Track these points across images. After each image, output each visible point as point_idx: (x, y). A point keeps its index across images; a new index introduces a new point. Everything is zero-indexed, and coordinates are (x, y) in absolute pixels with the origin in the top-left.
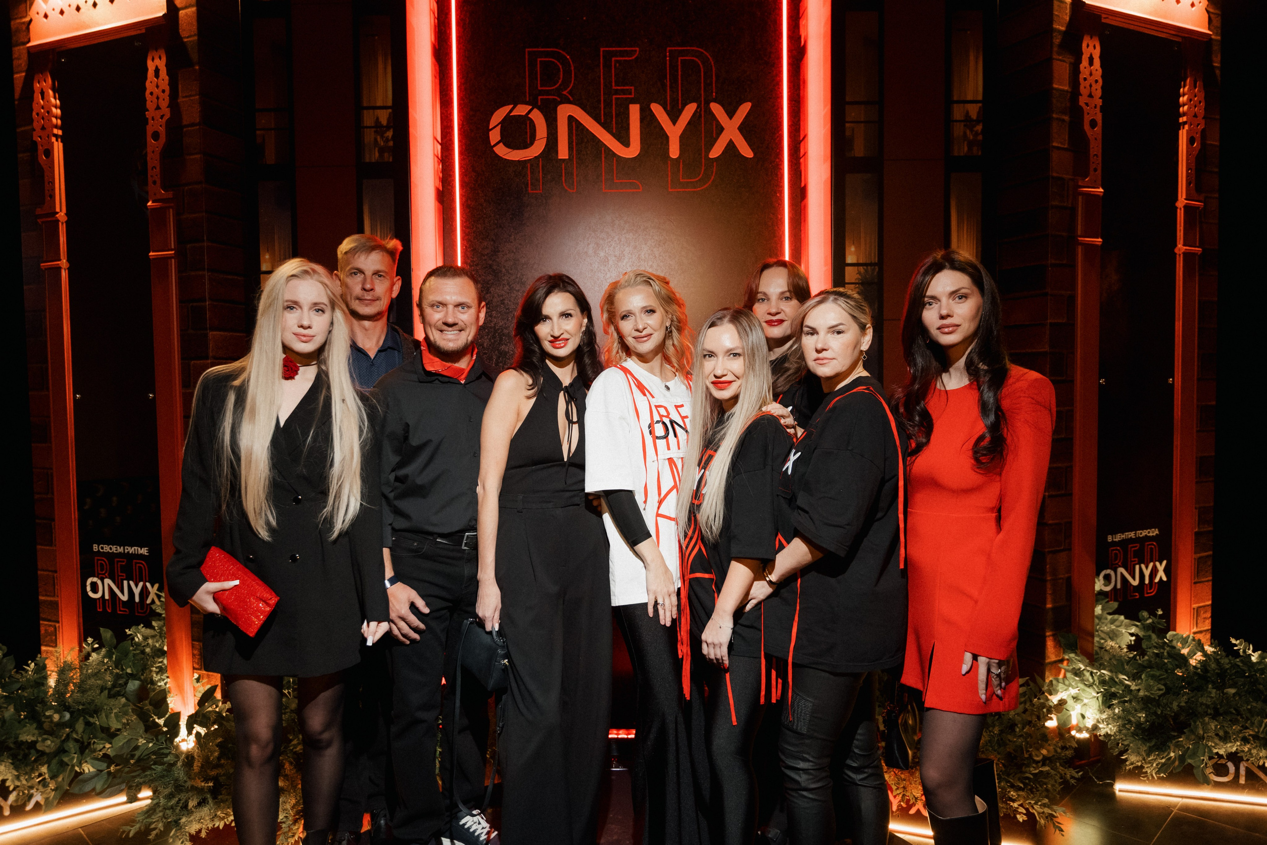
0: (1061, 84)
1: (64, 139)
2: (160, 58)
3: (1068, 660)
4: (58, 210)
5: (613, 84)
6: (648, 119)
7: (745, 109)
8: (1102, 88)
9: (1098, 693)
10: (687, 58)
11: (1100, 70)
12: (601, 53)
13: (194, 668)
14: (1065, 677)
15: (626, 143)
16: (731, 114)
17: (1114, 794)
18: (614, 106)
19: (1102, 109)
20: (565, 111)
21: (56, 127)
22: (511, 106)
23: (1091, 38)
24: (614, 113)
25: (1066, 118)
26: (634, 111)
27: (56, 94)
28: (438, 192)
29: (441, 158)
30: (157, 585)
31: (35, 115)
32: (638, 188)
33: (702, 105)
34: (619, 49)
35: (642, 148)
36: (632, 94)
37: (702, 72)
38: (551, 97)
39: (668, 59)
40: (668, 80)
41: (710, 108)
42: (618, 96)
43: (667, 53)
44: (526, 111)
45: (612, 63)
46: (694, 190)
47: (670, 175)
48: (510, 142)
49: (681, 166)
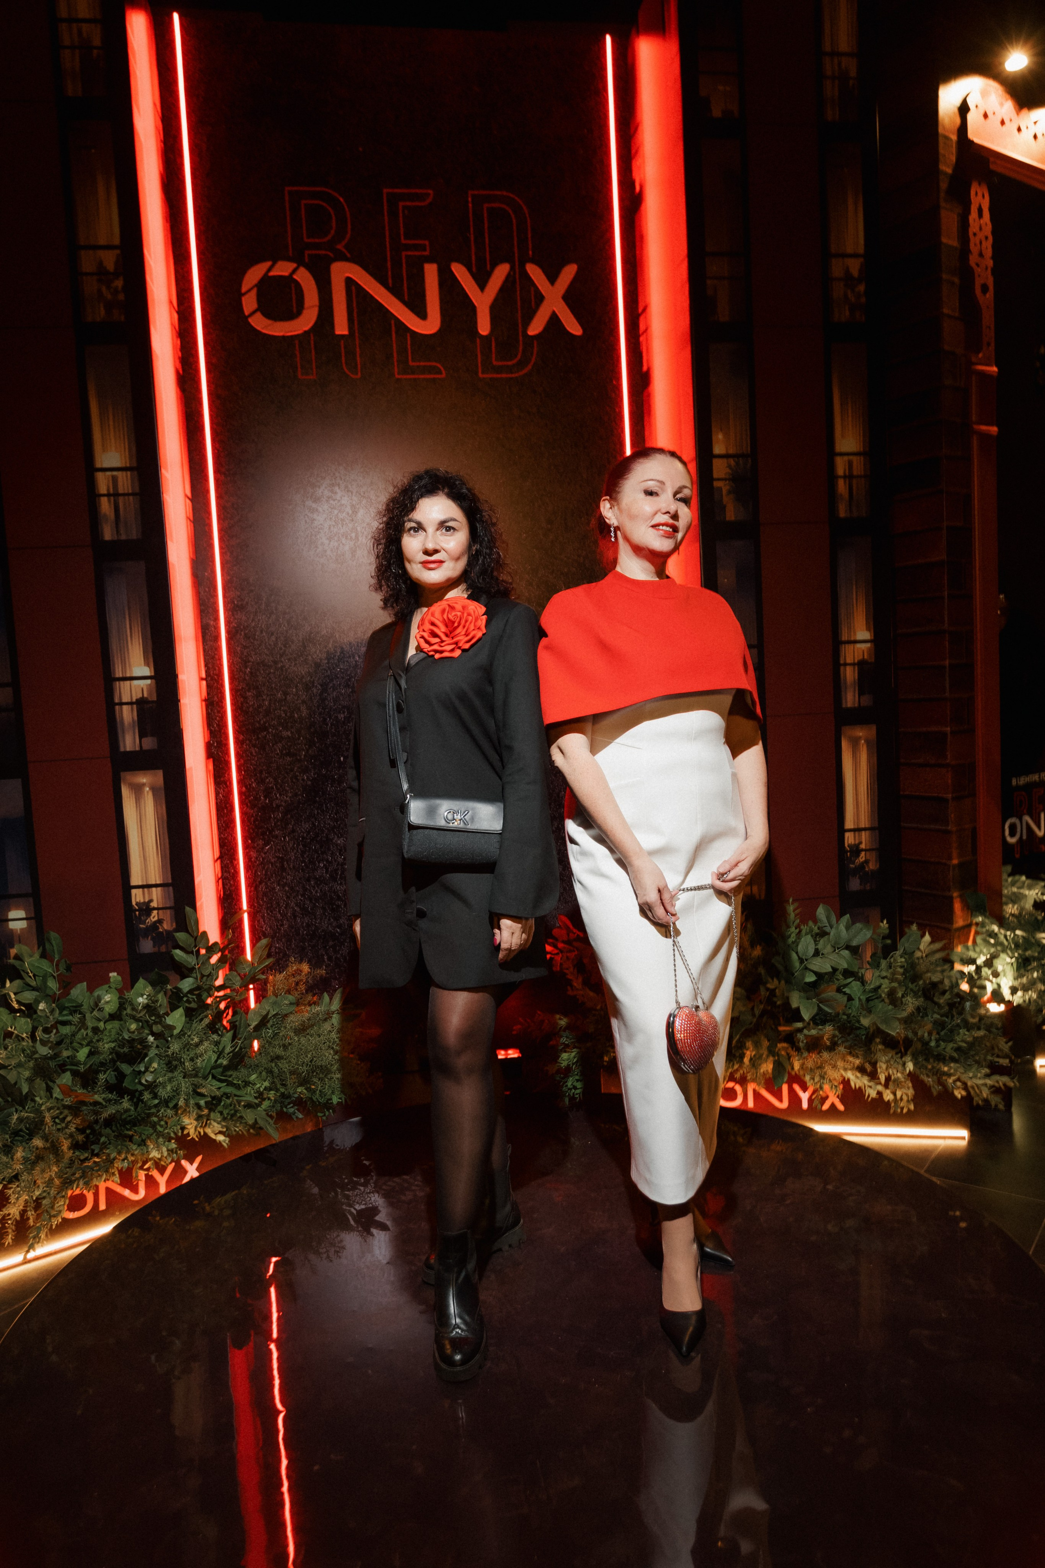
0: (949, 239)
3: (977, 924)
5: (402, 238)
6: (448, 283)
7: (569, 272)
8: (993, 246)
9: (1011, 958)
10: (493, 205)
11: (990, 226)
12: (385, 196)
14: (974, 942)
15: (422, 313)
16: (552, 278)
17: (1034, 1071)
18: (404, 265)
19: (994, 271)
20: (341, 271)
22: (270, 263)
23: (980, 184)
24: (405, 276)
25: (956, 280)
26: (431, 272)
28: (178, 375)
29: (179, 331)
32: (440, 373)
33: (517, 267)
34: (405, 191)
35: (442, 322)
36: (428, 248)
37: (515, 225)
38: (322, 252)
39: (470, 205)
40: (472, 236)
41: (526, 270)
42: (409, 253)
43: (470, 199)
44: (290, 270)
45: (400, 207)
46: (510, 376)
47: (479, 356)
48: (271, 311)
49: (493, 344)
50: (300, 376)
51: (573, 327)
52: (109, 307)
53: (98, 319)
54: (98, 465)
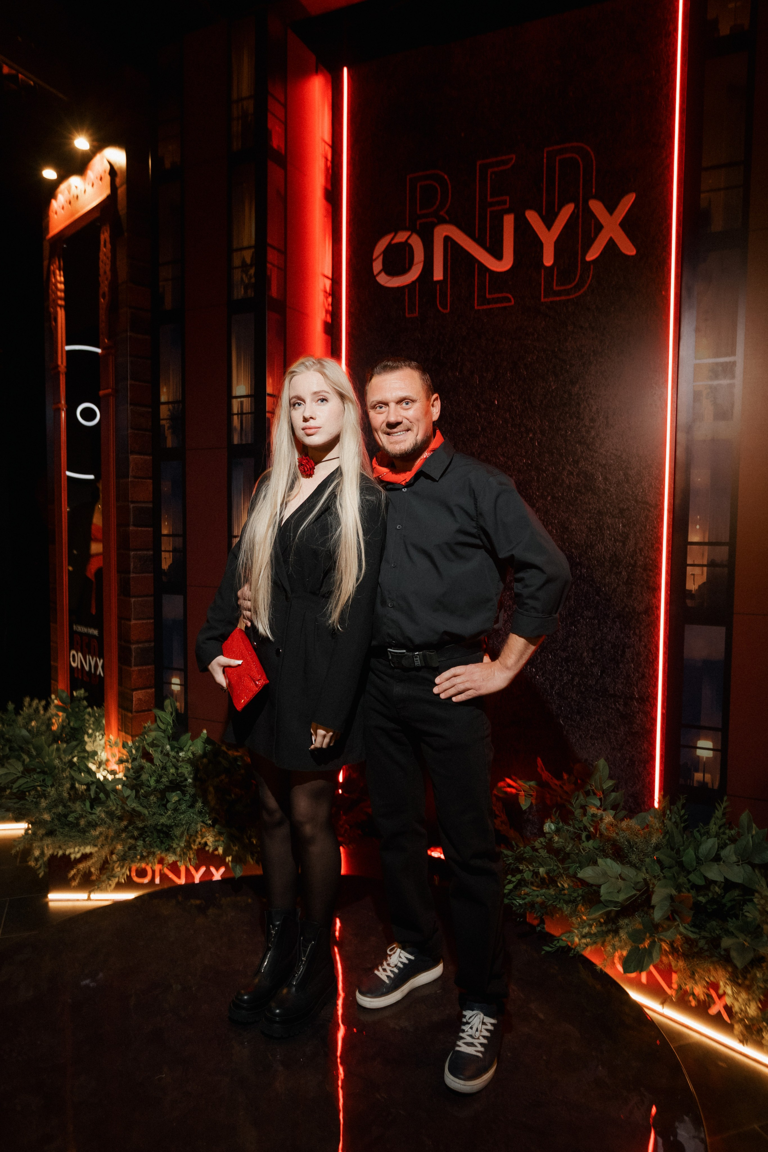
1: (66, 308)
2: (107, 231)
4: (60, 363)
5: (488, 198)
6: (522, 228)
7: (628, 201)
10: (565, 156)
12: (478, 167)
13: (119, 730)
15: (498, 255)
16: (611, 209)
18: (488, 219)
20: (441, 232)
21: (61, 299)
22: (393, 235)
24: (488, 227)
26: (509, 222)
27: (62, 273)
28: (326, 324)
29: (331, 292)
30: (102, 661)
31: (50, 291)
32: (510, 301)
33: (581, 204)
34: (495, 160)
35: (514, 260)
36: (508, 203)
37: (581, 168)
38: (429, 220)
39: (545, 160)
40: (545, 183)
41: (589, 208)
42: (493, 209)
43: (545, 155)
44: (406, 238)
45: (489, 175)
46: (568, 297)
47: (543, 284)
48: (391, 270)
49: (555, 273)
50: (407, 315)
51: (628, 249)
52: (246, 288)
53: (240, 297)
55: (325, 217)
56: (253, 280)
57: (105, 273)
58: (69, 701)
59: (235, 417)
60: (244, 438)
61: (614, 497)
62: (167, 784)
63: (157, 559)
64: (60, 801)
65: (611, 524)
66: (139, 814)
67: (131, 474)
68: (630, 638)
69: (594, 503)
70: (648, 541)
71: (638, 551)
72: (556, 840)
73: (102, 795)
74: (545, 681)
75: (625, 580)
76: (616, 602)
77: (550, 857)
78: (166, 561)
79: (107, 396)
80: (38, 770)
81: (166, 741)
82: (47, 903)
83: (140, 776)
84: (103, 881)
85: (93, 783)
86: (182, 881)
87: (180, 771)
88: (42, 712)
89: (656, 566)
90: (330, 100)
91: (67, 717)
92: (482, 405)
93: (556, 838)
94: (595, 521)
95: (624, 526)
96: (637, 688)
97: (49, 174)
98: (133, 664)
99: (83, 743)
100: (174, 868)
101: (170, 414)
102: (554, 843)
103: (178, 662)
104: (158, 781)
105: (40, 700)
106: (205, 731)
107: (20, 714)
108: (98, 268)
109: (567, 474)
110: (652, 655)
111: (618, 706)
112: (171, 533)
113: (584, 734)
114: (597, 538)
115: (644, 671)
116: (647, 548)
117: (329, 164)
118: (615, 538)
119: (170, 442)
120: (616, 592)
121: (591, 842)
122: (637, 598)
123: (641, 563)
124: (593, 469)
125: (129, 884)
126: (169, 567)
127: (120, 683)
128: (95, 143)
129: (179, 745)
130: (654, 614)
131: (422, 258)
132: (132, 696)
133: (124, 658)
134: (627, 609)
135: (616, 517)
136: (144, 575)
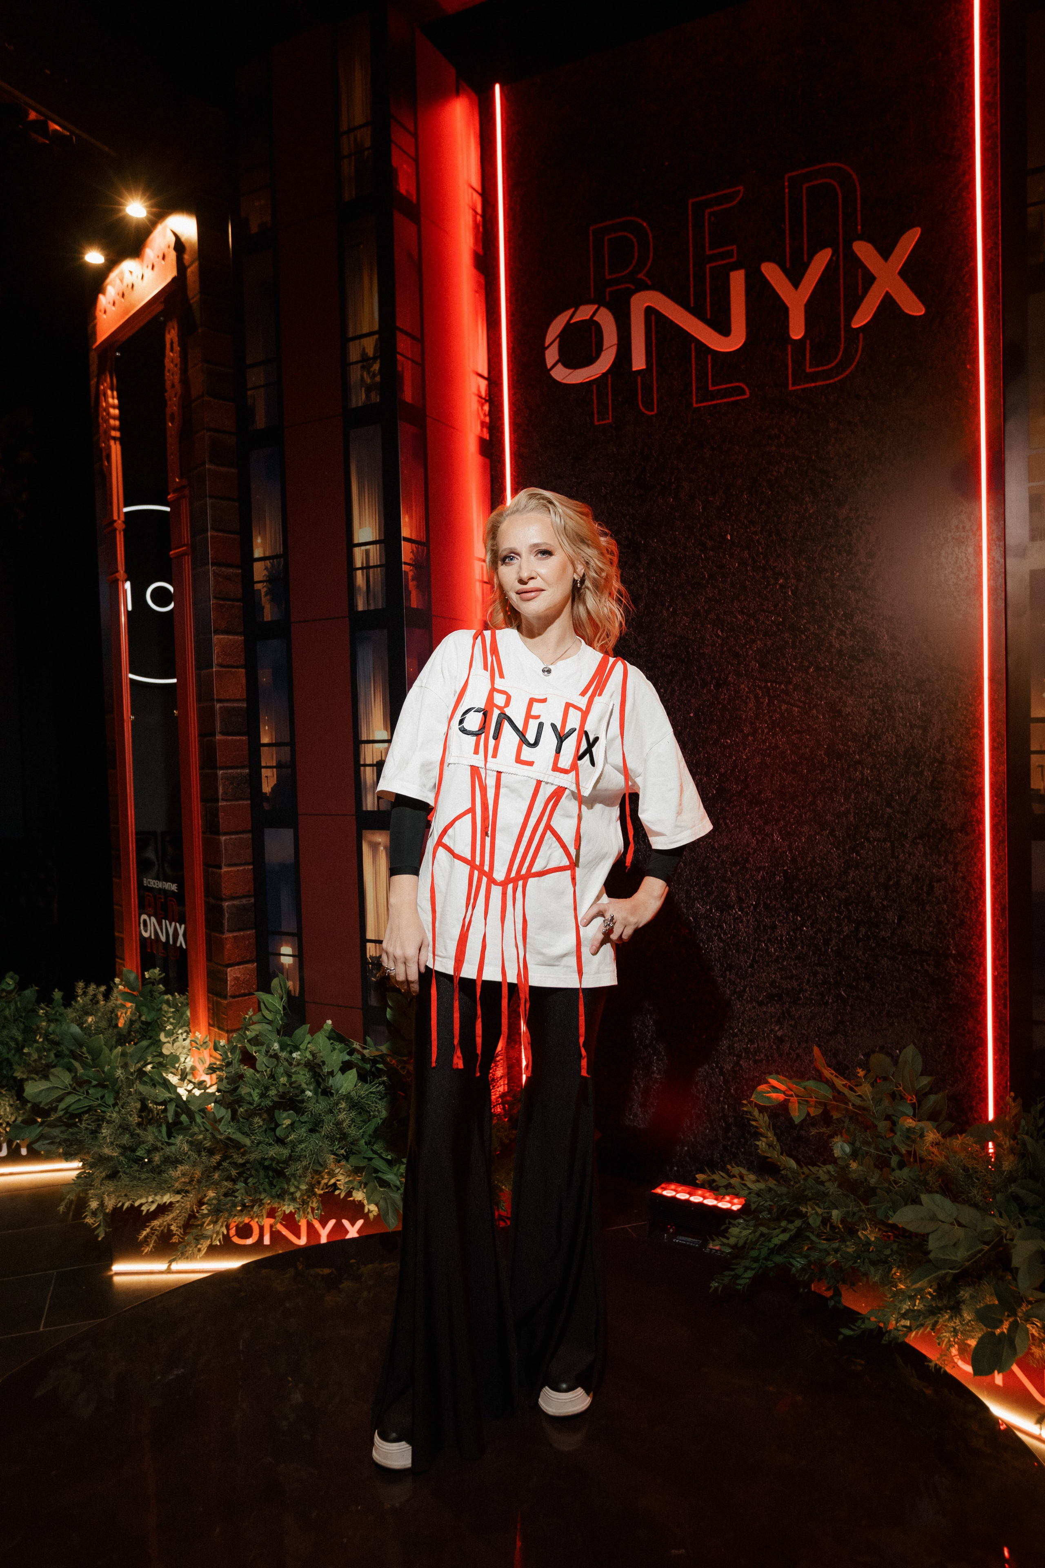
1: (122, 441)
2: (174, 328)
4: (115, 517)
5: (707, 249)
6: (757, 288)
7: (911, 239)
10: (815, 183)
12: (690, 208)
13: (210, 1025)
15: (724, 330)
16: (886, 253)
18: (708, 280)
20: (641, 301)
21: (114, 428)
22: (572, 310)
24: (708, 291)
26: (738, 280)
27: (115, 393)
28: (482, 441)
29: (487, 398)
30: (183, 926)
31: (101, 421)
32: (743, 393)
33: (841, 249)
34: (714, 195)
35: (749, 334)
36: (735, 255)
37: (840, 198)
38: (623, 286)
39: (787, 190)
40: (787, 223)
41: (853, 251)
42: (713, 264)
43: (786, 184)
44: (591, 313)
45: (706, 217)
46: (828, 382)
47: (790, 366)
48: (570, 360)
49: (808, 346)
50: (596, 423)
51: (913, 307)
52: (368, 390)
53: (360, 405)
54: (356, 541)
55: (476, 292)
56: (378, 379)
57: (173, 386)
58: (140, 984)
59: (359, 573)
60: (371, 602)
61: (907, 663)
62: (276, 1099)
63: (255, 779)
64: (124, 1128)
65: (906, 704)
66: (238, 1146)
67: (215, 662)
68: (941, 868)
69: (878, 674)
70: (961, 724)
71: (946, 740)
72: (854, 1168)
73: (184, 1118)
74: (816, 933)
75: (928, 783)
76: (917, 816)
77: (844, 1195)
78: (268, 782)
79: (181, 556)
80: (95, 1083)
81: (274, 1037)
82: (111, 1276)
83: (237, 1088)
84: (189, 1244)
85: (171, 1100)
86: (303, 1241)
87: (293, 1079)
88: (102, 1003)
89: (974, 761)
90: (478, 131)
91: (138, 1009)
92: (708, 541)
93: (854, 1165)
94: (880, 699)
95: (924, 705)
96: (954, 939)
97: (94, 257)
98: (226, 929)
99: (159, 1044)
100: (291, 1222)
101: (267, 573)
102: (850, 1172)
103: (288, 924)
104: (263, 1096)
105: (98, 985)
106: (329, 1022)
107: (70, 1005)
108: (163, 382)
109: (837, 634)
110: (974, 890)
111: (926, 967)
112: (274, 742)
113: (877, 1010)
114: (884, 725)
115: (963, 915)
116: (959, 735)
117: (479, 218)
118: (911, 723)
119: (269, 613)
120: (916, 801)
121: (906, 1170)
122: (947, 809)
123: (951, 757)
124: (874, 624)
125: (227, 1248)
126: (272, 789)
127: (209, 959)
128: (154, 210)
129: (292, 1041)
130: (974, 831)
131: (615, 341)
132: (227, 974)
133: (214, 923)
134: (934, 825)
135: (912, 693)
136: (237, 803)
